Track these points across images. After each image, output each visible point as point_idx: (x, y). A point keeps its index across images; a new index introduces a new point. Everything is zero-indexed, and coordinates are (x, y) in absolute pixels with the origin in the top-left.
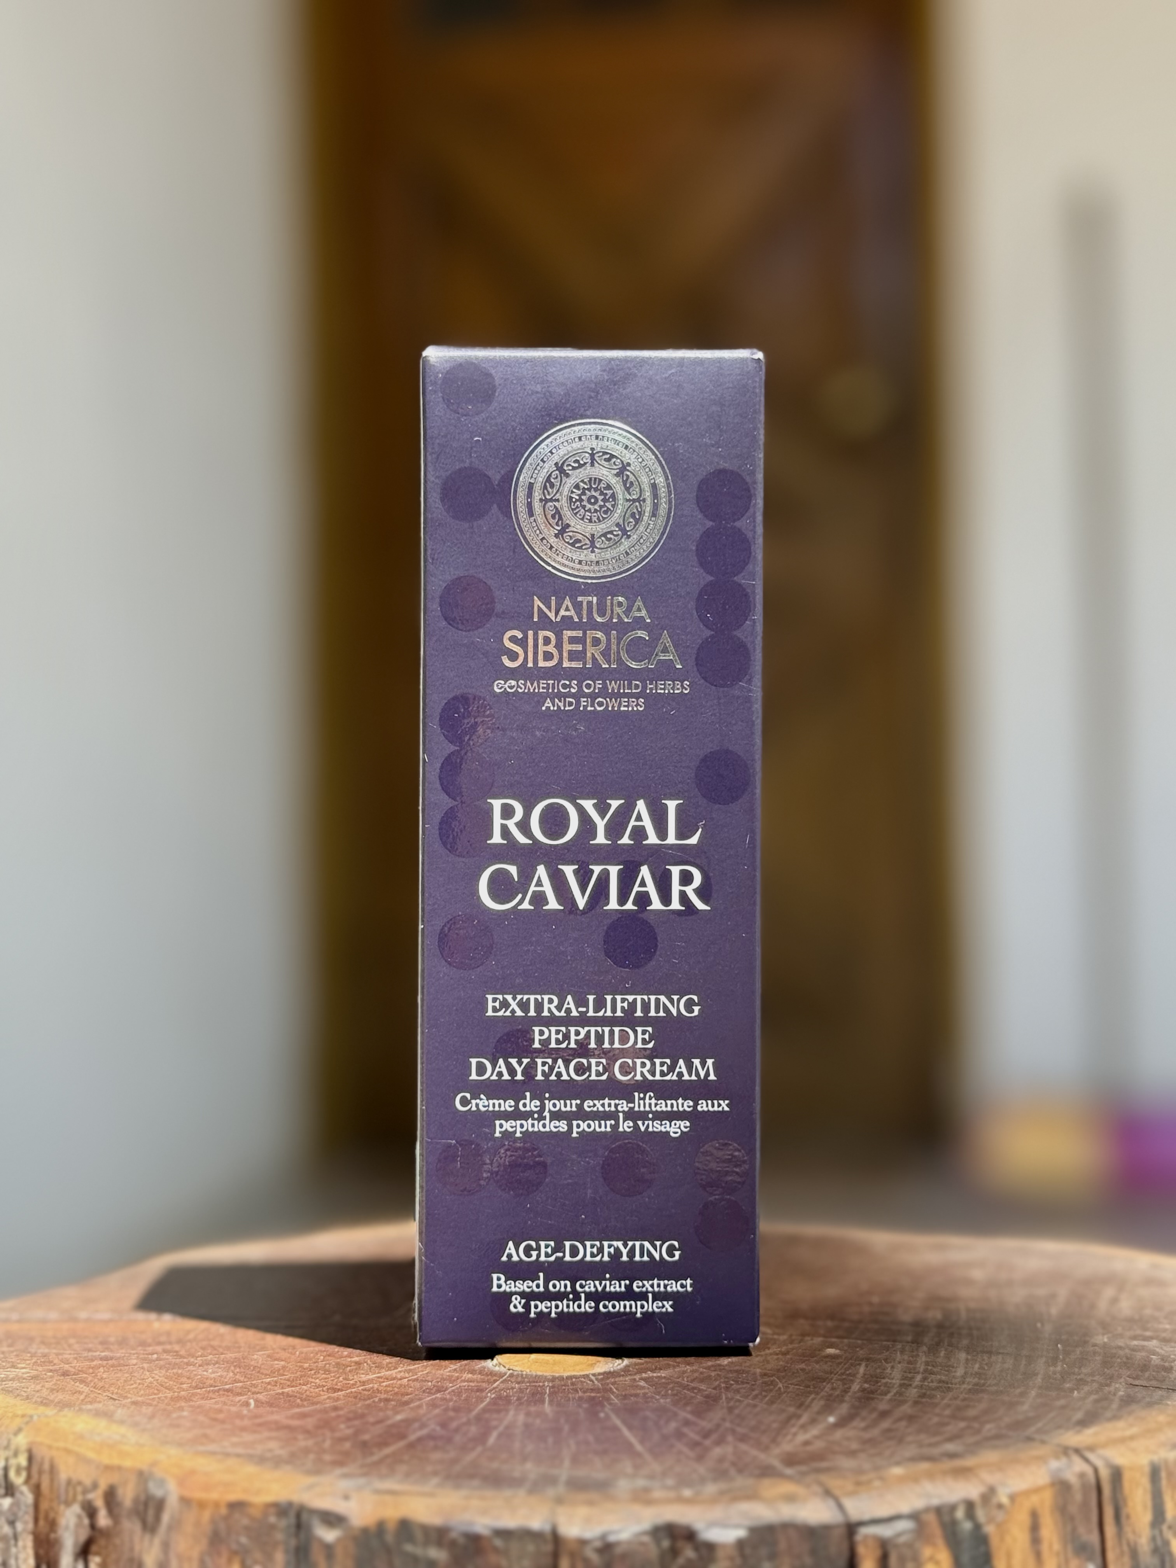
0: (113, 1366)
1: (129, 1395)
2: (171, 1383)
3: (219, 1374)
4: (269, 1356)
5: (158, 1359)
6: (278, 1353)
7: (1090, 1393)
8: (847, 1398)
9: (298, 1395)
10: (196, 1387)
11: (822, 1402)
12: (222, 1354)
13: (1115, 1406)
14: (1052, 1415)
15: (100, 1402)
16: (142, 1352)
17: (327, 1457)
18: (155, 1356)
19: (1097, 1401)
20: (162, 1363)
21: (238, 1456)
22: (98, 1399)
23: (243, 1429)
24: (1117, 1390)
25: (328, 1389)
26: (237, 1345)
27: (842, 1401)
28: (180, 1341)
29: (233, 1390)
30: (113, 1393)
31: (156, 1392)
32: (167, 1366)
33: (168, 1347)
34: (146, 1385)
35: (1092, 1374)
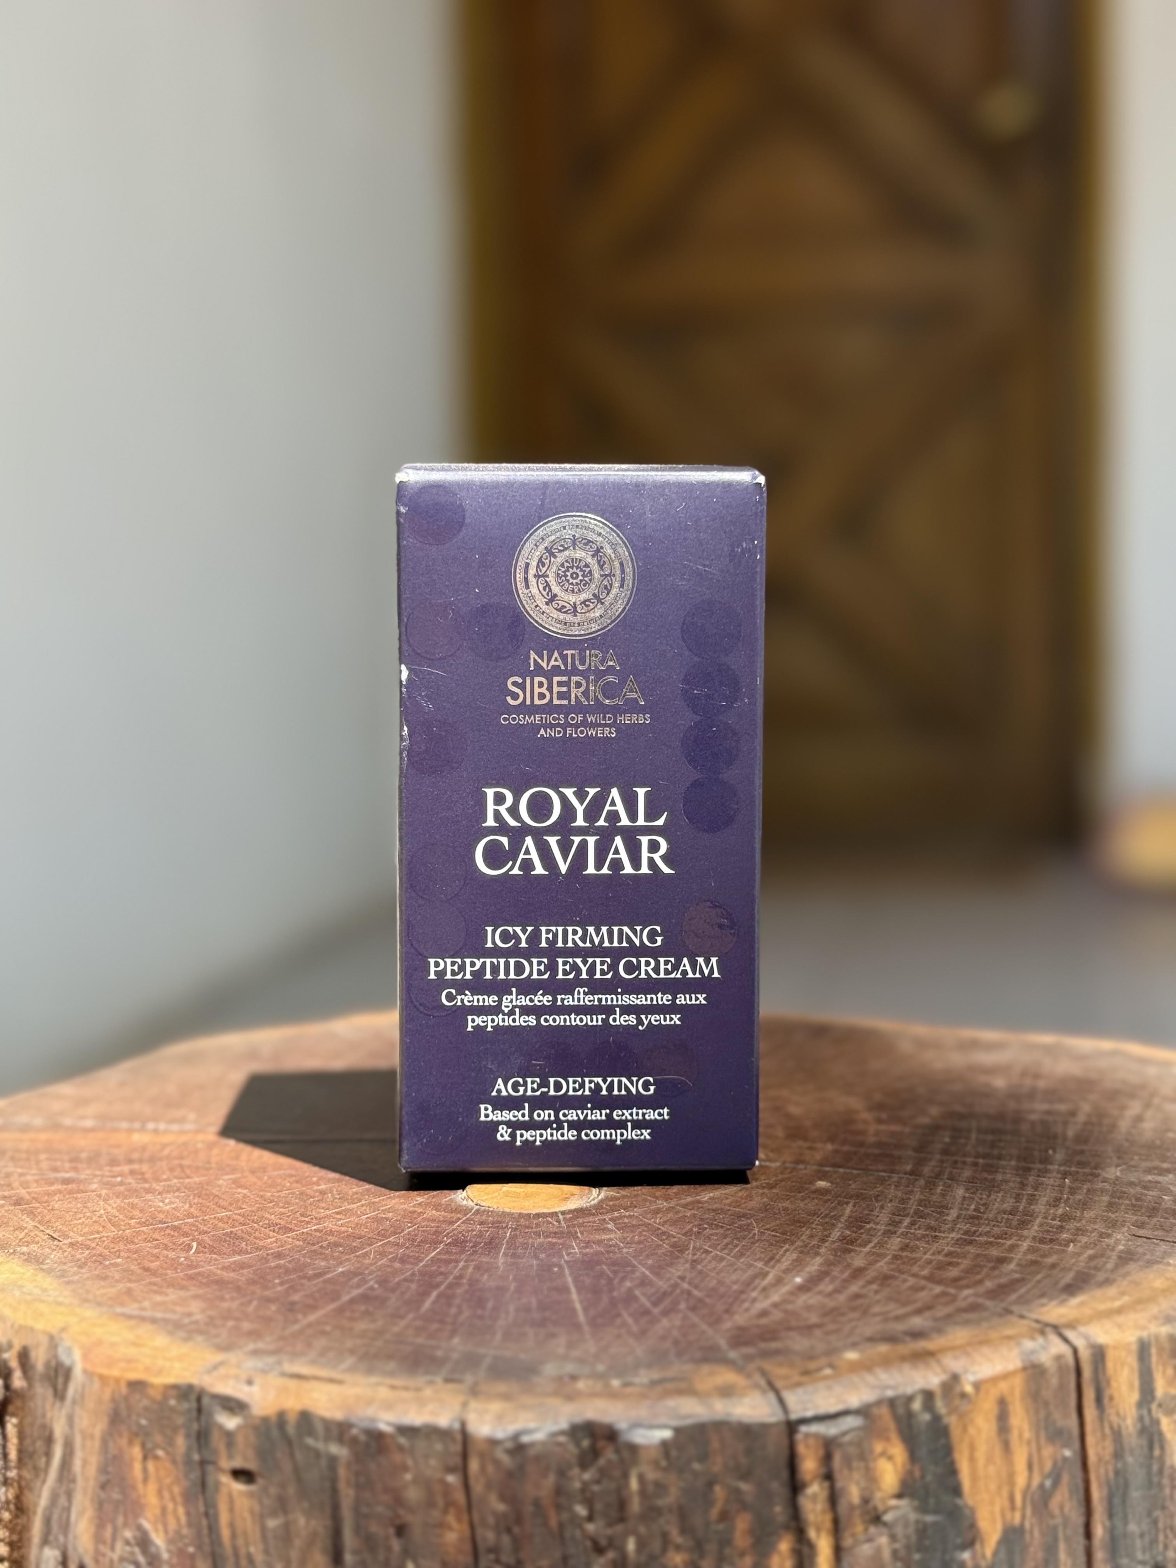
0: (71, 1192)
1: (71, 1234)
2: (121, 1217)
3: (173, 1206)
4: (235, 1181)
5: (121, 1184)
6: (246, 1177)
7: (1086, 1247)
8: (822, 1250)
9: (246, 1236)
10: (144, 1224)
11: (795, 1256)
12: (188, 1177)
13: (1110, 1266)
14: (1039, 1277)
15: (37, 1243)
16: (107, 1174)
17: (246, 1326)
18: (119, 1179)
19: (1091, 1258)
20: (122, 1188)
21: (154, 1321)
22: (37, 1239)
23: (172, 1285)
24: (1118, 1241)
25: (280, 1228)
26: (207, 1166)
27: (817, 1254)
28: (152, 1160)
29: (180, 1229)
30: (55, 1231)
31: (101, 1229)
32: (126, 1193)
33: (136, 1167)
34: (94, 1219)
35: (1093, 1221)
